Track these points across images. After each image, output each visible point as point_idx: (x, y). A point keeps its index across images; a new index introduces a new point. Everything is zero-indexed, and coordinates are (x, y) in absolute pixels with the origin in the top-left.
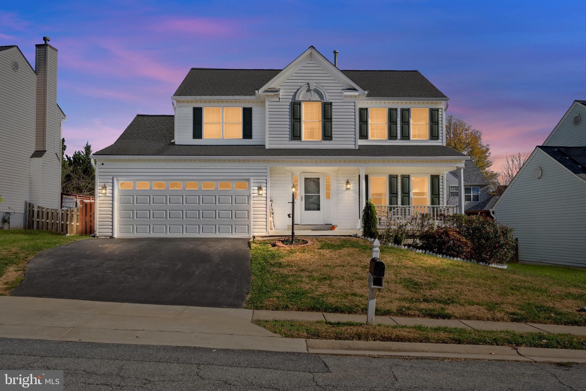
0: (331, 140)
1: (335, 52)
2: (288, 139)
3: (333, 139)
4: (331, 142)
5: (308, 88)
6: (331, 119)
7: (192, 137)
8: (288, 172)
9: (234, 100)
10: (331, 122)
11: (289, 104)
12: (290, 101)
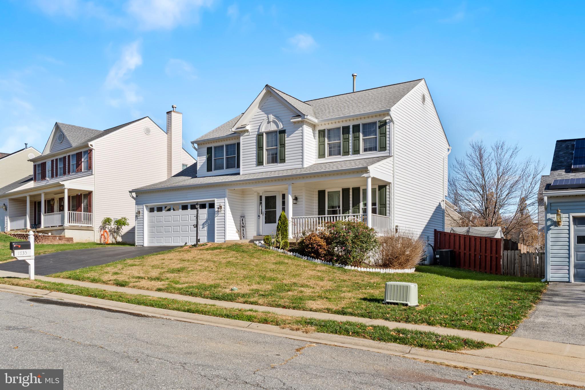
0: (285, 162)
1: (353, 76)
2: (255, 165)
3: (286, 161)
4: (285, 164)
5: (268, 120)
6: (284, 145)
7: (206, 170)
8: (255, 192)
9: (231, 138)
10: (284, 147)
11: (255, 136)
12: (256, 133)
